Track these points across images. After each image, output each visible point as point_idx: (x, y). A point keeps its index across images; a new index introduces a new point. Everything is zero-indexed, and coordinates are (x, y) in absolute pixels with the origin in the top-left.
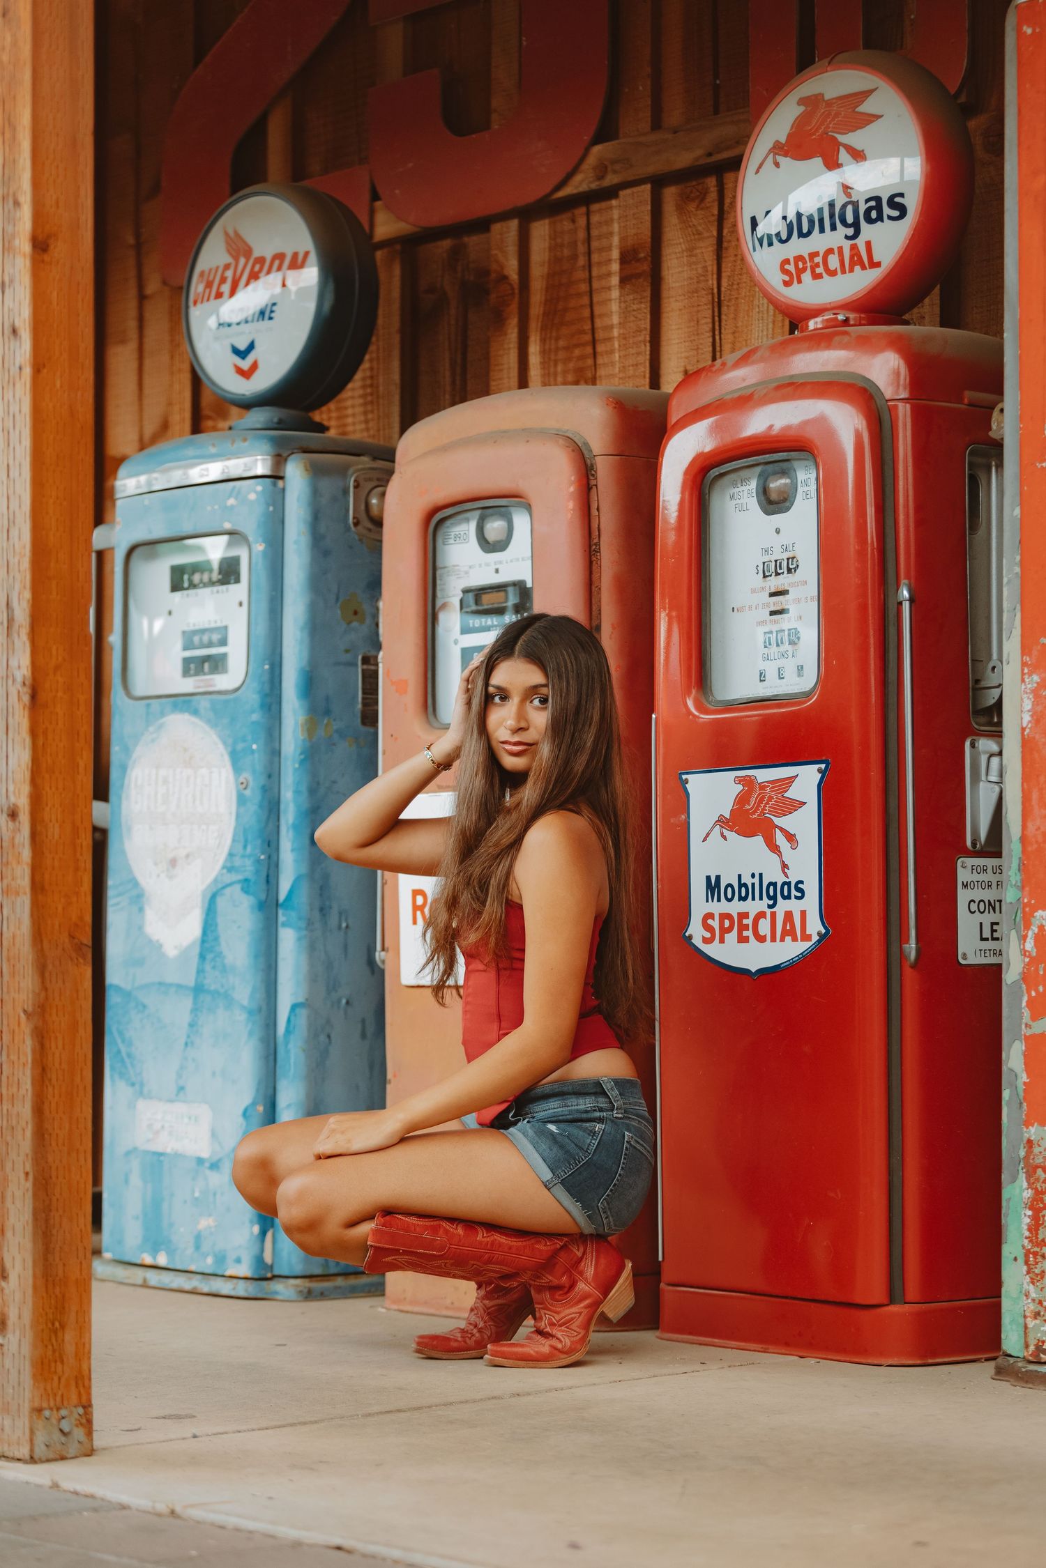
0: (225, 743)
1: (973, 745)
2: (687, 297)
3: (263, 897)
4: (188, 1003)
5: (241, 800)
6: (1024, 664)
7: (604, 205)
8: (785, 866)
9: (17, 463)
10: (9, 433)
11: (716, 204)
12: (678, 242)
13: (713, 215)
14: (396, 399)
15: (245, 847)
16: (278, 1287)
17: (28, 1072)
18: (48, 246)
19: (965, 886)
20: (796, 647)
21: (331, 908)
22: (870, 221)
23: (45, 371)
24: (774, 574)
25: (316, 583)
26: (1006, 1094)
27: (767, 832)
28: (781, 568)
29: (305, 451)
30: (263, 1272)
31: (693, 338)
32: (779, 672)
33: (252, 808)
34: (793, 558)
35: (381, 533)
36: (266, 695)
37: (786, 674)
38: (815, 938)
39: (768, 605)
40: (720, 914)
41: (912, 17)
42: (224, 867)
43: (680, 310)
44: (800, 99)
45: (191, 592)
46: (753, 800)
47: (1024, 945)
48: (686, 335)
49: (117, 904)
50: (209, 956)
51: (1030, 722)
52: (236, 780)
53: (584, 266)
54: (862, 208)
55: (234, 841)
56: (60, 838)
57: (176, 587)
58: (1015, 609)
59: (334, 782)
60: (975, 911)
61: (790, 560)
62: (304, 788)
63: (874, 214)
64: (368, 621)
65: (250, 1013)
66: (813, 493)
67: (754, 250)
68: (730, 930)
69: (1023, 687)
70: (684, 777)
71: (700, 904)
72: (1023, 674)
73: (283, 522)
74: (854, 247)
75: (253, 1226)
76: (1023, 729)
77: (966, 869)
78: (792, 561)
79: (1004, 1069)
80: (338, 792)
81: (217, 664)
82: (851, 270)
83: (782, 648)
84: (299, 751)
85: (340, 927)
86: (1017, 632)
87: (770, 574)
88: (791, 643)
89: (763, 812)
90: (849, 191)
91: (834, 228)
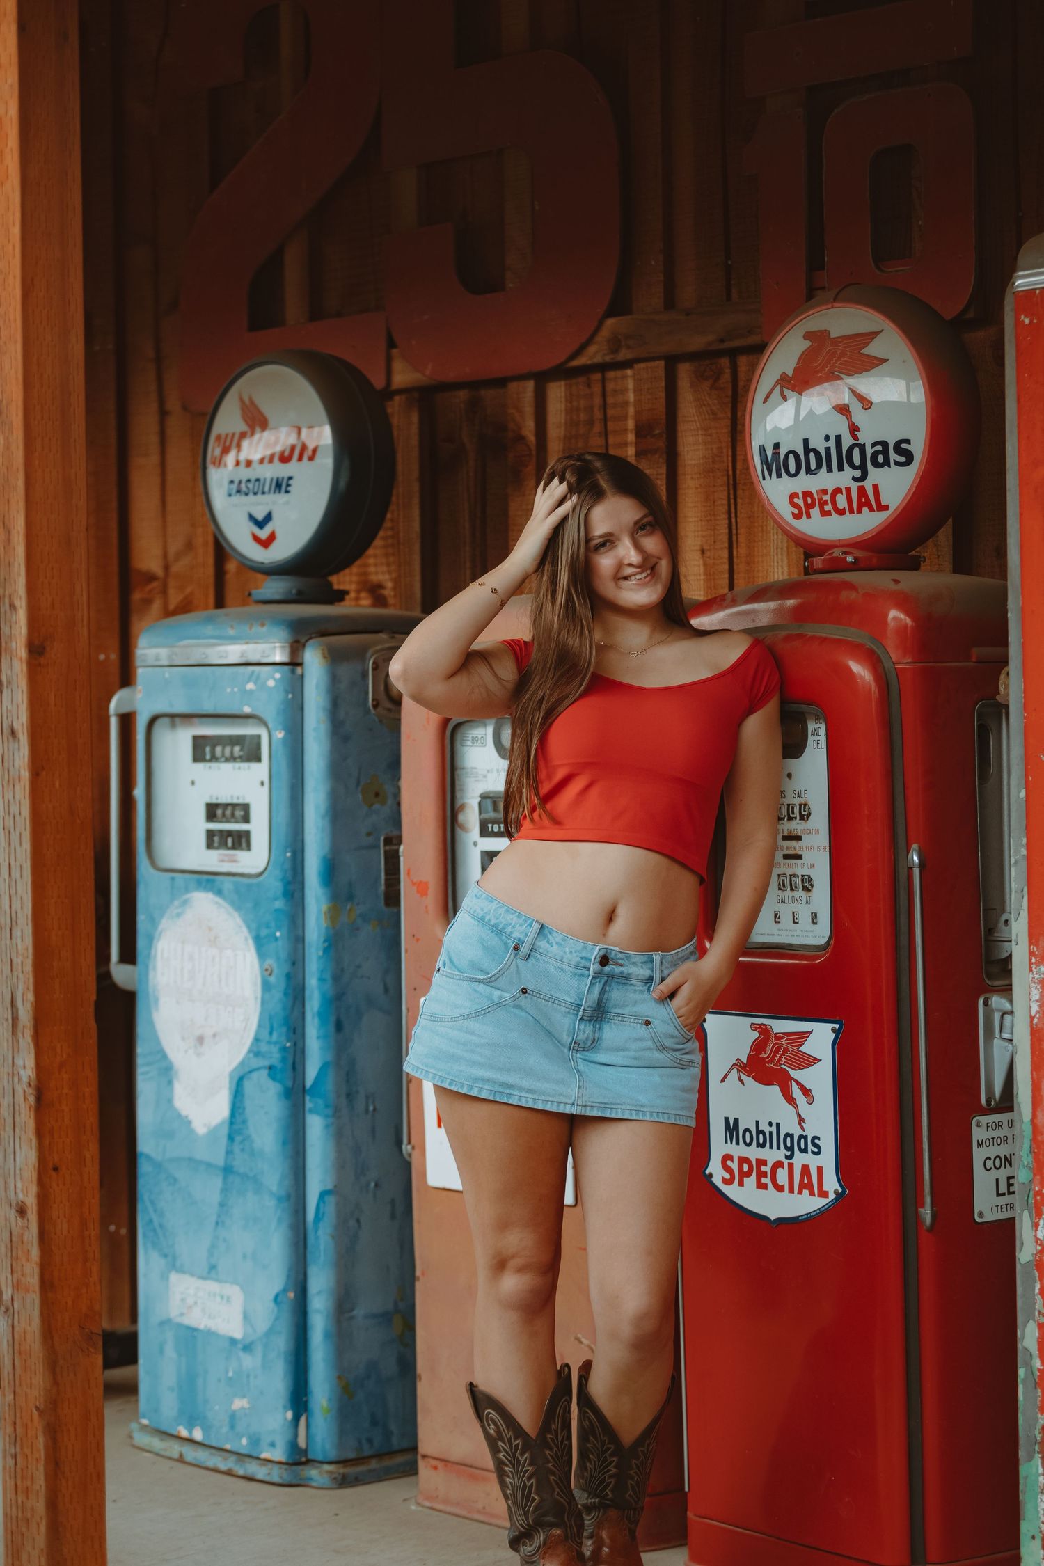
0: (249, 927)
1: (986, 1003)
2: (702, 476)
3: (289, 1084)
4: (218, 1182)
5: (266, 986)
6: (1031, 954)
7: (619, 373)
8: (801, 1120)
9: (18, 864)
10: (9, 832)
11: (730, 386)
12: (693, 419)
13: (727, 397)
14: (417, 547)
15: (271, 1033)
16: (313, 1473)
17: (42, 1469)
18: (44, 648)
19: (980, 1144)
20: (810, 894)
21: (357, 1092)
22: (877, 465)
23: (44, 773)
24: (786, 818)
25: (337, 770)
26: (1021, 1372)
27: (785, 1084)
28: (793, 813)
29: (323, 634)
30: (298, 1457)
31: (708, 518)
32: (794, 917)
33: (277, 995)
34: (805, 805)
35: (399, 712)
36: (289, 883)
37: (801, 919)
38: (832, 1196)
40: (739, 1157)
41: (920, 223)
42: (250, 1051)
43: (697, 488)
44: (807, 332)
45: (214, 765)
46: (769, 1049)
47: (1036, 1233)
48: (703, 514)
49: (147, 1073)
50: (238, 1139)
51: (1038, 1012)
52: (261, 966)
53: (600, 433)
54: (869, 451)
55: (259, 1026)
56: (69, 1232)
57: (198, 757)
58: (1022, 891)
59: (359, 967)
60: (991, 1168)
61: (802, 806)
62: (328, 976)
63: (880, 459)
64: (390, 801)
65: (280, 1199)
66: (824, 744)
67: (764, 479)
68: (749, 1174)
69: (1031, 976)
70: (702, 1015)
71: (719, 1145)
72: (1031, 963)
73: (302, 708)
74: (862, 491)
75: (286, 1412)
76: (1032, 1018)
77: (981, 1129)
78: (805, 808)
79: (1019, 1346)
80: (362, 977)
81: (241, 841)
82: (860, 511)
83: (796, 894)
84: (322, 939)
85: (367, 1111)
86: (1024, 914)
87: (783, 816)
88: (805, 889)
89: (779, 1063)
90: (856, 433)
91: (841, 468)
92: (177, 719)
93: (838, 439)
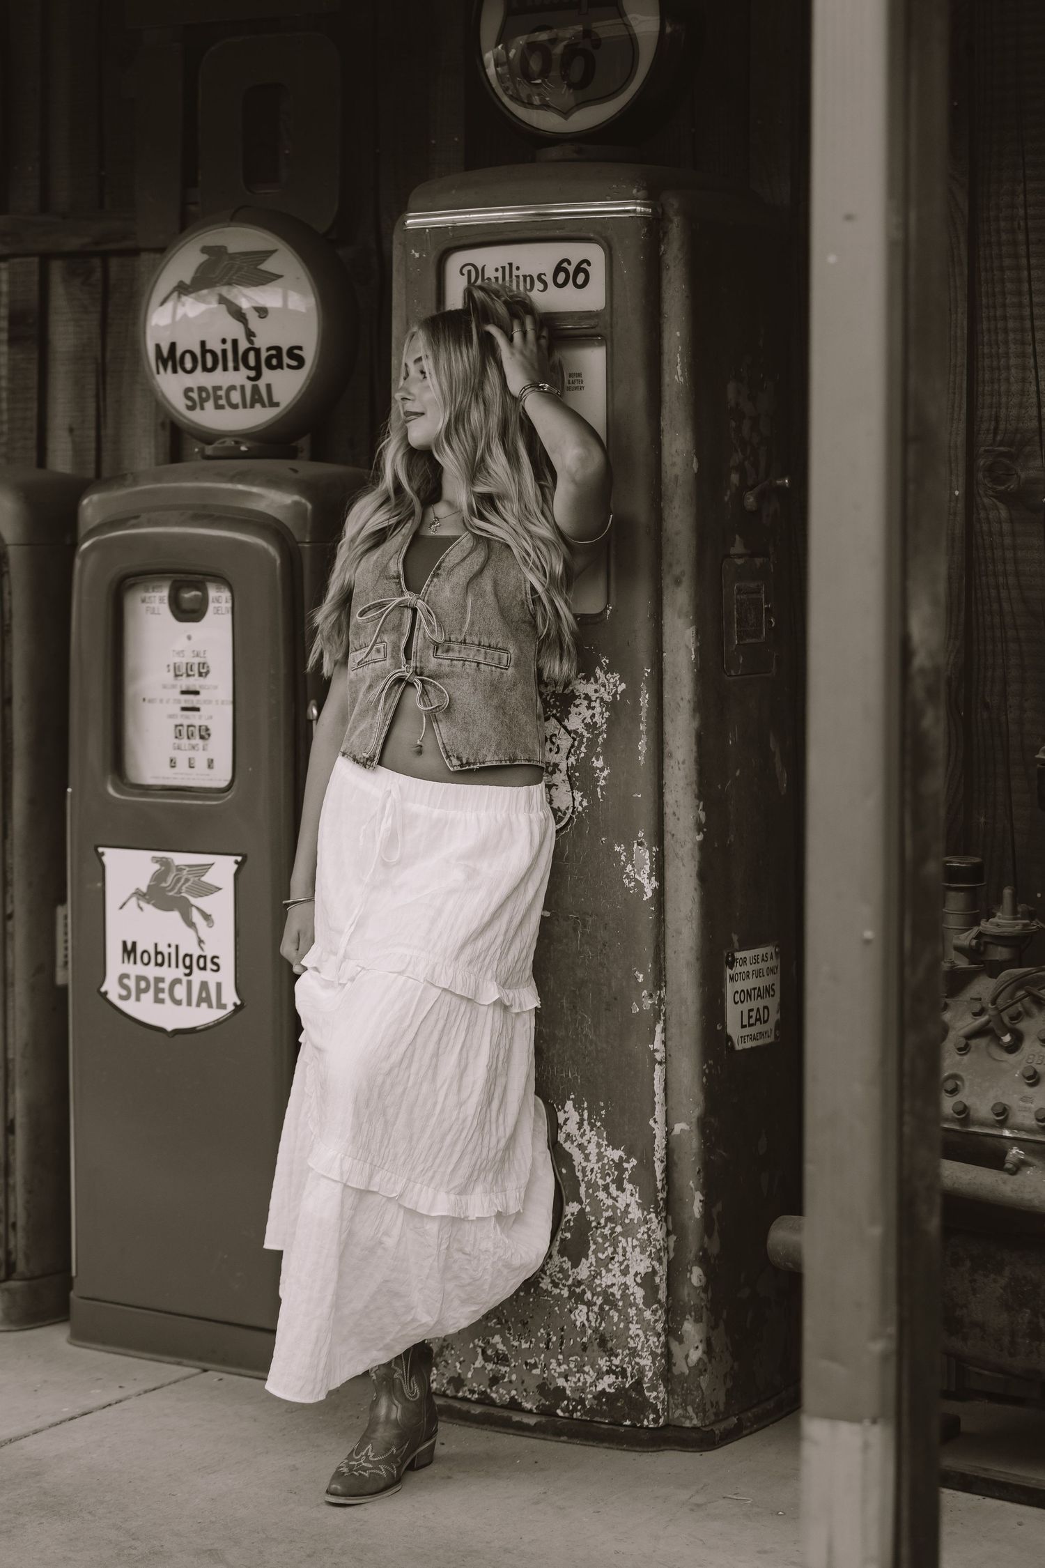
8: (200, 941)
12: (63, 311)
20: (206, 742)
22: (270, 367)
24: (185, 675)
27: (185, 911)
28: (191, 670)
34: (204, 664)
37: (197, 764)
38: (231, 1008)
39: (179, 701)
40: (135, 976)
44: (202, 246)
46: (170, 879)
54: (264, 355)
61: (201, 665)
63: (274, 362)
66: (228, 612)
67: (158, 373)
68: (145, 990)
70: (101, 850)
71: (115, 965)
74: (255, 390)
78: (203, 667)
82: (252, 406)
88: (202, 737)
89: (179, 892)
90: (252, 338)
91: (236, 369)
93: (235, 342)
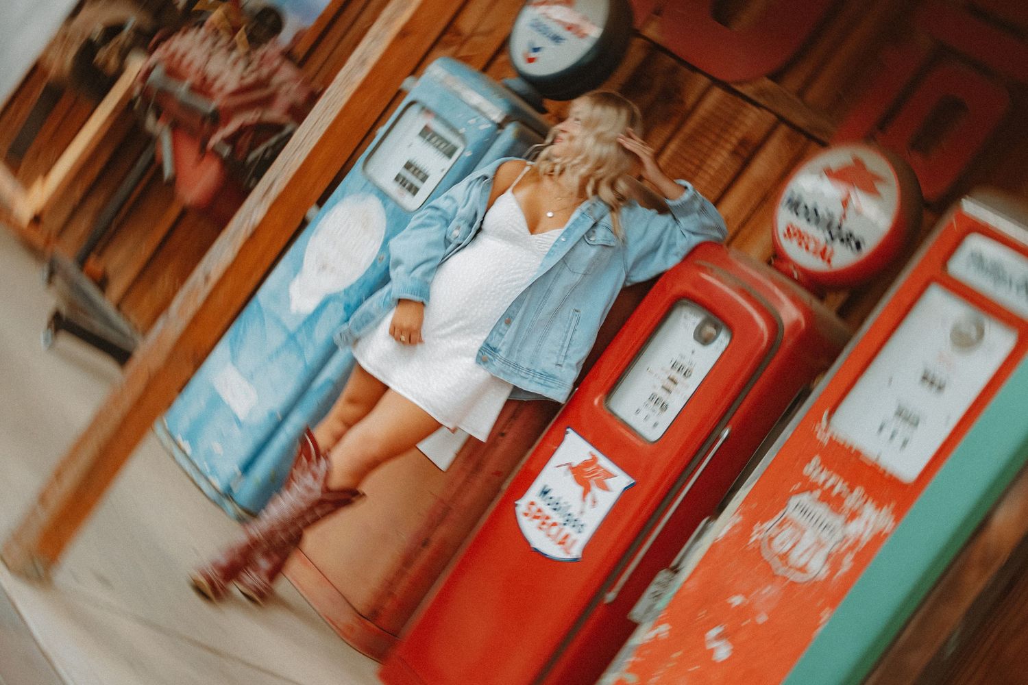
0: (386, 233)
1: (707, 522)
4: (283, 339)
5: (374, 266)
6: (740, 507)
16: (229, 506)
19: (656, 583)
20: (662, 413)
22: (841, 241)
24: (677, 370)
27: (587, 490)
28: (682, 370)
29: (524, 123)
30: (227, 493)
32: (646, 417)
33: (377, 274)
37: (649, 421)
39: (664, 381)
40: (539, 507)
42: (343, 290)
45: (427, 144)
46: (591, 469)
50: (308, 326)
51: (722, 537)
52: (379, 254)
54: (843, 234)
55: (358, 281)
57: (422, 135)
60: (654, 597)
63: (845, 240)
67: (784, 208)
69: (732, 517)
70: (569, 430)
72: (736, 512)
73: (488, 149)
74: (826, 247)
75: (238, 468)
76: (717, 538)
77: (661, 576)
78: (689, 372)
81: (414, 190)
82: (817, 256)
83: (655, 408)
86: (749, 490)
87: (676, 367)
88: (661, 409)
89: (590, 479)
90: (843, 220)
92: (426, 110)
93: (833, 218)
